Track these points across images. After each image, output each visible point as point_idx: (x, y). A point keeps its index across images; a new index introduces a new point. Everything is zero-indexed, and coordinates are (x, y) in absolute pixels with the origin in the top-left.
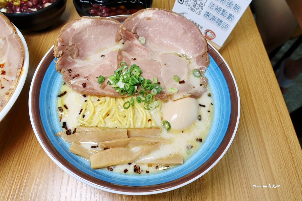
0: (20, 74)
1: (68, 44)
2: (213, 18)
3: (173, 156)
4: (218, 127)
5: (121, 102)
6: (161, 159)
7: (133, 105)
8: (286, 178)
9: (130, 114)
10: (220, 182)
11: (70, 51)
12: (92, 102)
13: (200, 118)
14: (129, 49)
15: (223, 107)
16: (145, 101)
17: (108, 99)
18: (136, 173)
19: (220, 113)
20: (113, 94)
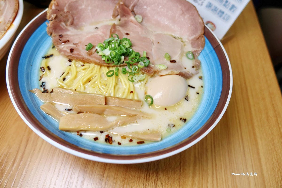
0: (8, 27)
1: (63, 10)
2: (215, 10)
3: (151, 132)
4: (205, 109)
5: (105, 70)
6: (136, 133)
7: (117, 75)
8: (279, 182)
9: (112, 83)
10: (202, 175)
11: (64, 17)
12: (76, 67)
13: (187, 98)
14: (124, 25)
15: (214, 89)
16: (131, 74)
17: (92, 65)
18: (106, 143)
19: (209, 95)
20: (98, 61)
